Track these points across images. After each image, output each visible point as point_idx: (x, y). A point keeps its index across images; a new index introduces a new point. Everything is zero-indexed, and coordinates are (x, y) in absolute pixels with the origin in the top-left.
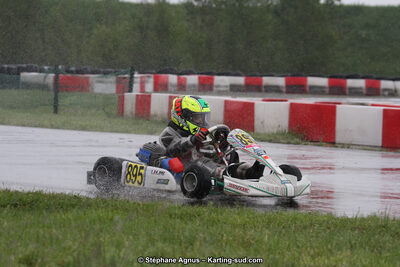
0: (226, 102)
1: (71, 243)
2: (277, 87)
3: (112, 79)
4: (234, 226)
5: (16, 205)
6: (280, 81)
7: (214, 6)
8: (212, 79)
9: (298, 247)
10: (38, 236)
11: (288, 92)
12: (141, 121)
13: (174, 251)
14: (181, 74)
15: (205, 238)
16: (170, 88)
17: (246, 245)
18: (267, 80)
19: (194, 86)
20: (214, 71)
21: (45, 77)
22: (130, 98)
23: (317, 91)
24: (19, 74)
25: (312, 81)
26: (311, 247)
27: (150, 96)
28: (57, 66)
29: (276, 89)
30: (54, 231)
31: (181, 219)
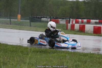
0: (94, 26)
1: (55, 62)
3: (65, 20)
4: (97, 58)
5: (41, 52)
7: (91, 2)
8: (90, 21)
10: (46, 60)
12: (72, 31)
14: (82, 19)
15: (89, 61)
16: (79, 23)
17: (100, 63)
19: (85, 22)
20: (91, 18)
21: (48, 19)
22: (69, 25)
24: (41, 19)
27: (74, 25)
28: (51, 17)
30: (51, 59)
31: (83, 56)
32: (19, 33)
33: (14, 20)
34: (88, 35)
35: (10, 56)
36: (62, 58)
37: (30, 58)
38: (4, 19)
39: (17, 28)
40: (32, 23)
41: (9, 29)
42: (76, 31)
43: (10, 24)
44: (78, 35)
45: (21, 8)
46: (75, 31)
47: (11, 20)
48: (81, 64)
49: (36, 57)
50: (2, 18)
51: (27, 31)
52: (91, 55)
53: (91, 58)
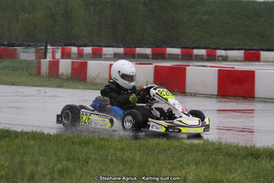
1: (3, 162)
2: (146, 55)
3: (33, 50)
4: (116, 149)
6: (148, 51)
8: (101, 51)
9: (160, 163)
11: (153, 59)
12: (52, 79)
13: (75, 167)
14: (80, 46)
16: (72, 55)
17: (125, 162)
18: (139, 50)
19: (89, 54)
20: (103, 44)
22: (45, 63)
23: (173, 57)
25: (170, 50)
26: (169, 164)
27: (58, 62)
29: (145, 56)
31: (80, 145)
34: (94, 88)
42: (63, 79)
44: (69, 88)
46: (61, 79)
52: (102, 142)
53: (101, 149)
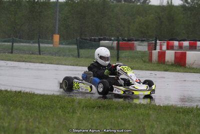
3: (146, 43)
5: (100, 107)
7: (196, 6)
8: (196, 44)
10: (111, 122)
12: (161, 65)
14: (181, 41)
15: (195, 124)
16: (174, 48)
19: (187, 46)
20: (197, 39)
21: (112, 43)
22: (155, 53)
24: (99, 42)
27: (165, 52)
28: (118, 38)
30: (120, 120)
31: (183, 113)
32: (56, 70)
33: (46, 45)
34: (192, 71)
35: (41, 117)
36: (141, 117)
37: (79, 120)
38: (27, 44)
39: (52, 62)
40: (82, 51)
41: (38, 64)
43: (40, 54)
44: (173, 71)
45: (59, 21)
46: (167, 65)
47: (41, 45)
48: (179, 128)
49: (92, 117)
50: (23, 42)
51: (73, 67)
53: (199, 117)
